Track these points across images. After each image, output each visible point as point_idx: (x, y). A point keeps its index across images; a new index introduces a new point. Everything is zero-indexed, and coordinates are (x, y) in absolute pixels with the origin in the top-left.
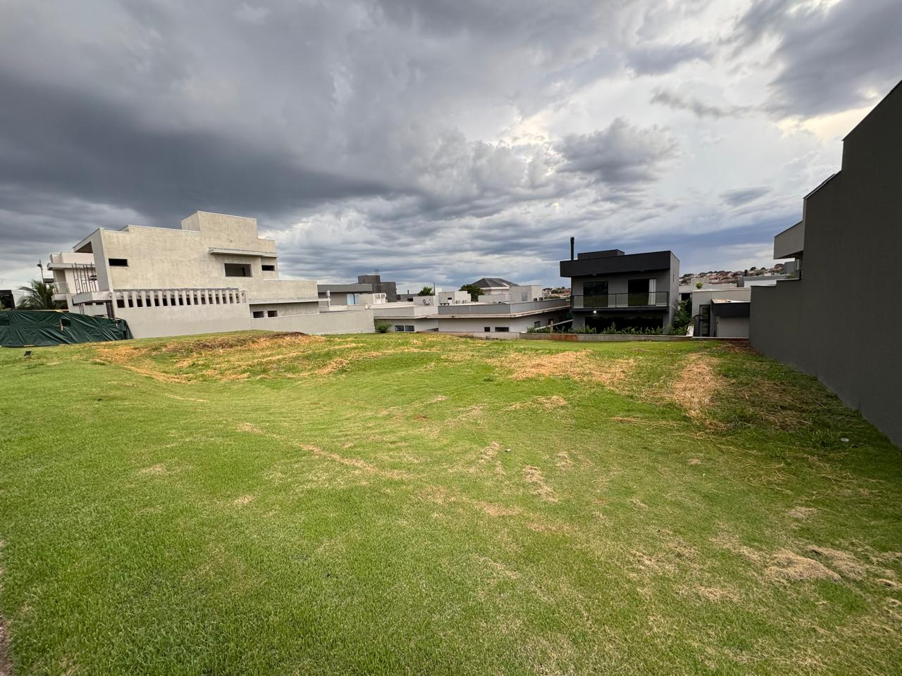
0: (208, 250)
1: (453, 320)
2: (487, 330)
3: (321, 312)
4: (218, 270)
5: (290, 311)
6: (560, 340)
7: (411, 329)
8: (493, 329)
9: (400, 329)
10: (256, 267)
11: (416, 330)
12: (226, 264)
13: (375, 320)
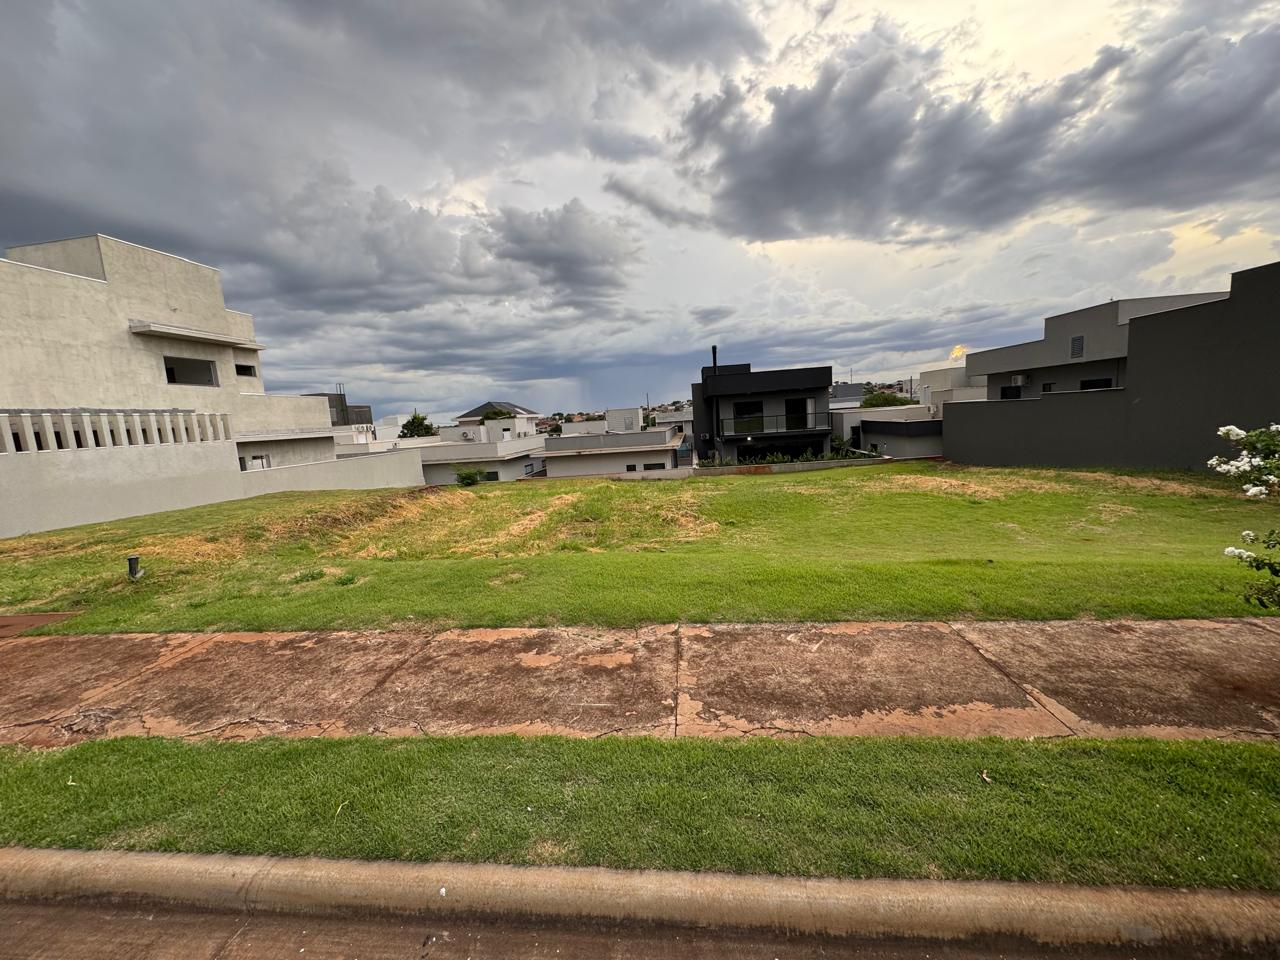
0: (125, 325)
1: (579, 457)
2: (631, 468)
3: (339, 457)
4: (149, 369)
5: (290, 455)
6: (749, 473)
7: (493, 477)
8: (640, 467)
9: (468, 481)
10: (225, 367)
11: (502, 477)
12: (167, 360)
13: (424, 467)
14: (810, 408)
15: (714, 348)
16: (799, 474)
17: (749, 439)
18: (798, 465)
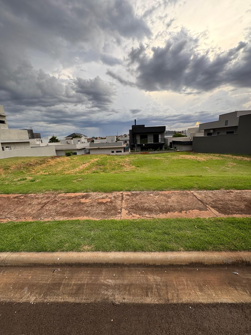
1: (99, 149)
2: (113, 152)
3: (31, 147)
5: (17, 147)
6: (144, 154)
7: (75, 154)
8: (115, 152)
9: (68, 155)
11: (78, 154)
13: (56, 150)
14: (160, 137)
15: (135, 120)
16: (156, 154)
17: (144, 145)
18: (156, 152)
